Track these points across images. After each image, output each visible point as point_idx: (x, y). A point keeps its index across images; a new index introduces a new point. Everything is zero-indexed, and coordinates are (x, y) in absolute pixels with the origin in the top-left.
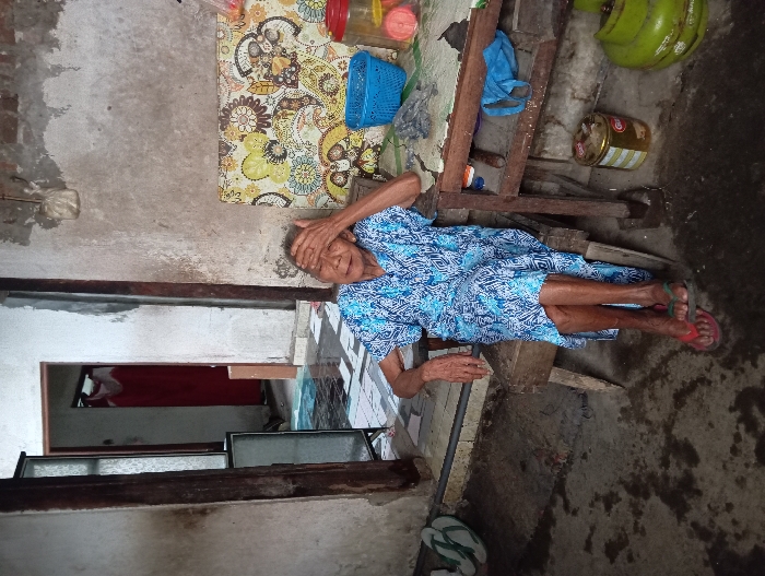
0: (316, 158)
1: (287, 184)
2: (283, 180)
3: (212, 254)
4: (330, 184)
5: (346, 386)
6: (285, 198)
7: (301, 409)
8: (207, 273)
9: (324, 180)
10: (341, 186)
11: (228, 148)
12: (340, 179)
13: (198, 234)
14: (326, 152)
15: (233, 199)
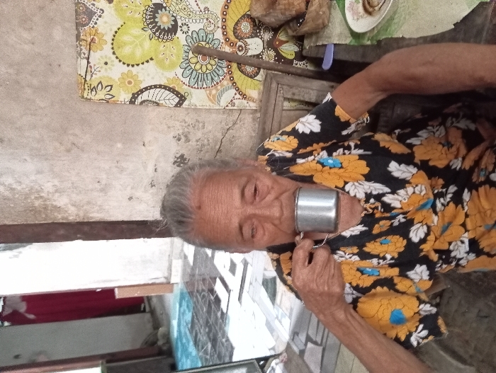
0: (219, 34)
1: (180, 71)
2: (172, 66)
3: (75, 179)
4: (237, 74)
5: (223, 306)
6: (177, 94)
7: (179, 319)
8: (69, 208)
9: (229, 67)
10: (252, 76)
11: (90, 14)
13: (51, 149)
14: (230, 25)
15: (101, 94)
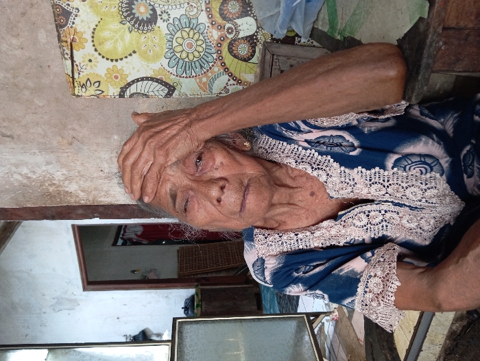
0: (203, 18)
1: (165, 62)
2: (156, 57)
3: (80, 168)
4: (229, 59)
6: (166, 84)
8: (79, 193)
9: (219, 52)
10: (246, 60)
11: (67, 14)
12: (243, 49)
13: (55, 143)
14: (216, 6)
15: (92, 91)
